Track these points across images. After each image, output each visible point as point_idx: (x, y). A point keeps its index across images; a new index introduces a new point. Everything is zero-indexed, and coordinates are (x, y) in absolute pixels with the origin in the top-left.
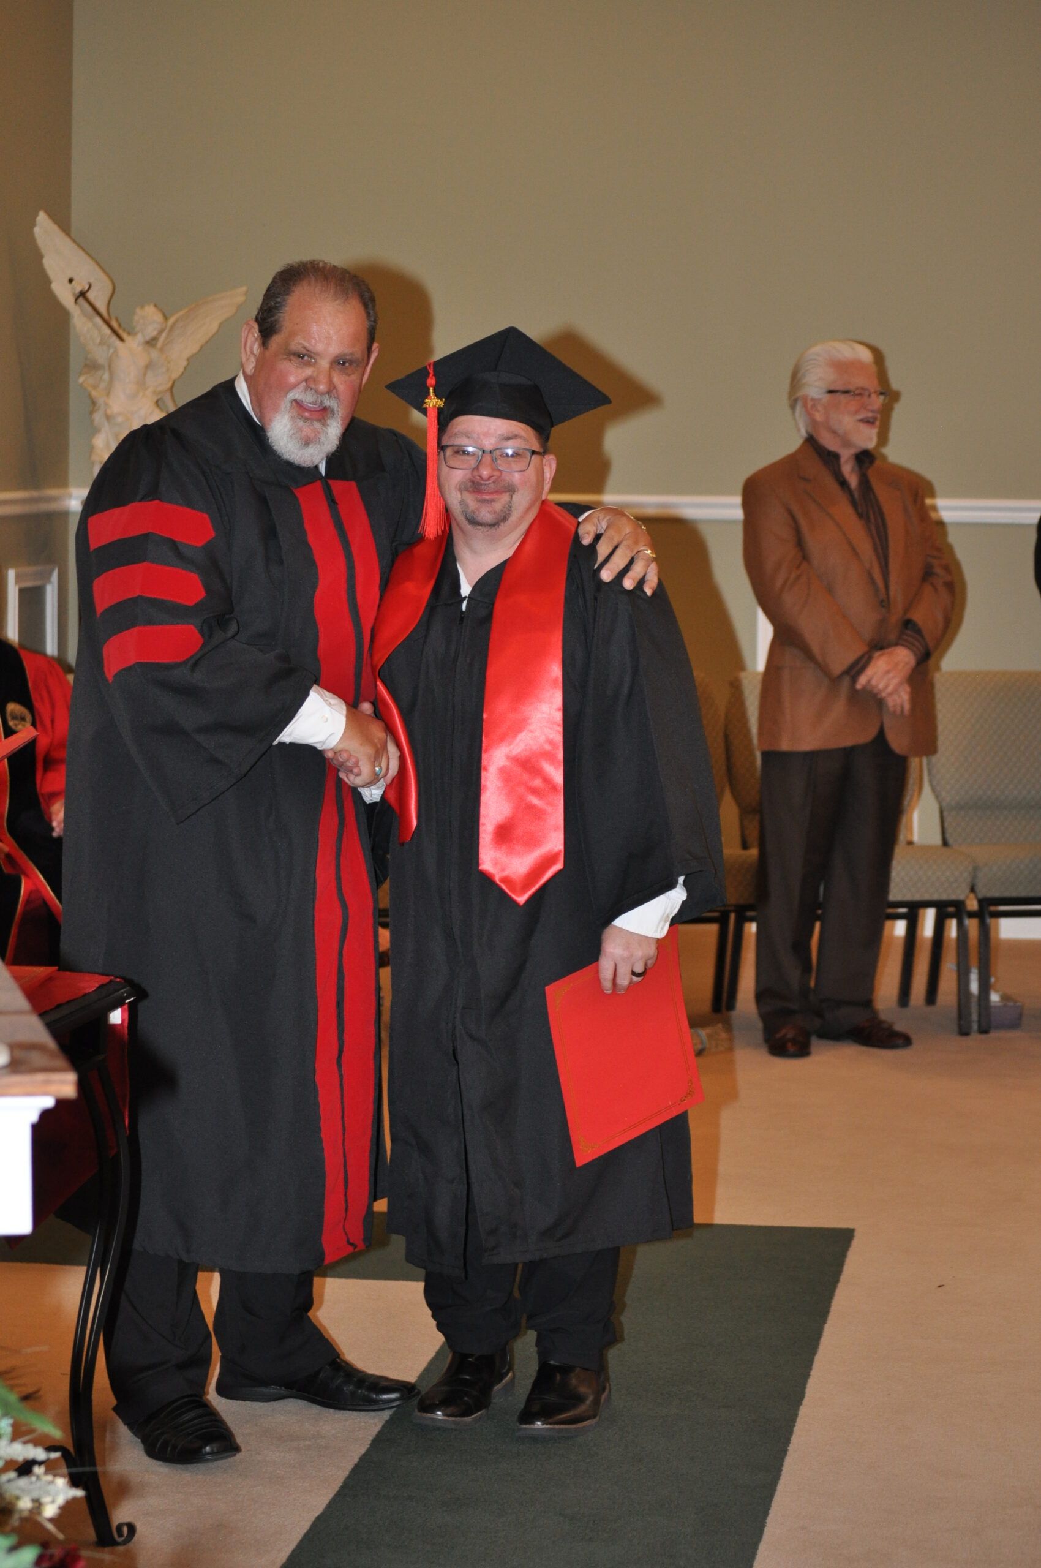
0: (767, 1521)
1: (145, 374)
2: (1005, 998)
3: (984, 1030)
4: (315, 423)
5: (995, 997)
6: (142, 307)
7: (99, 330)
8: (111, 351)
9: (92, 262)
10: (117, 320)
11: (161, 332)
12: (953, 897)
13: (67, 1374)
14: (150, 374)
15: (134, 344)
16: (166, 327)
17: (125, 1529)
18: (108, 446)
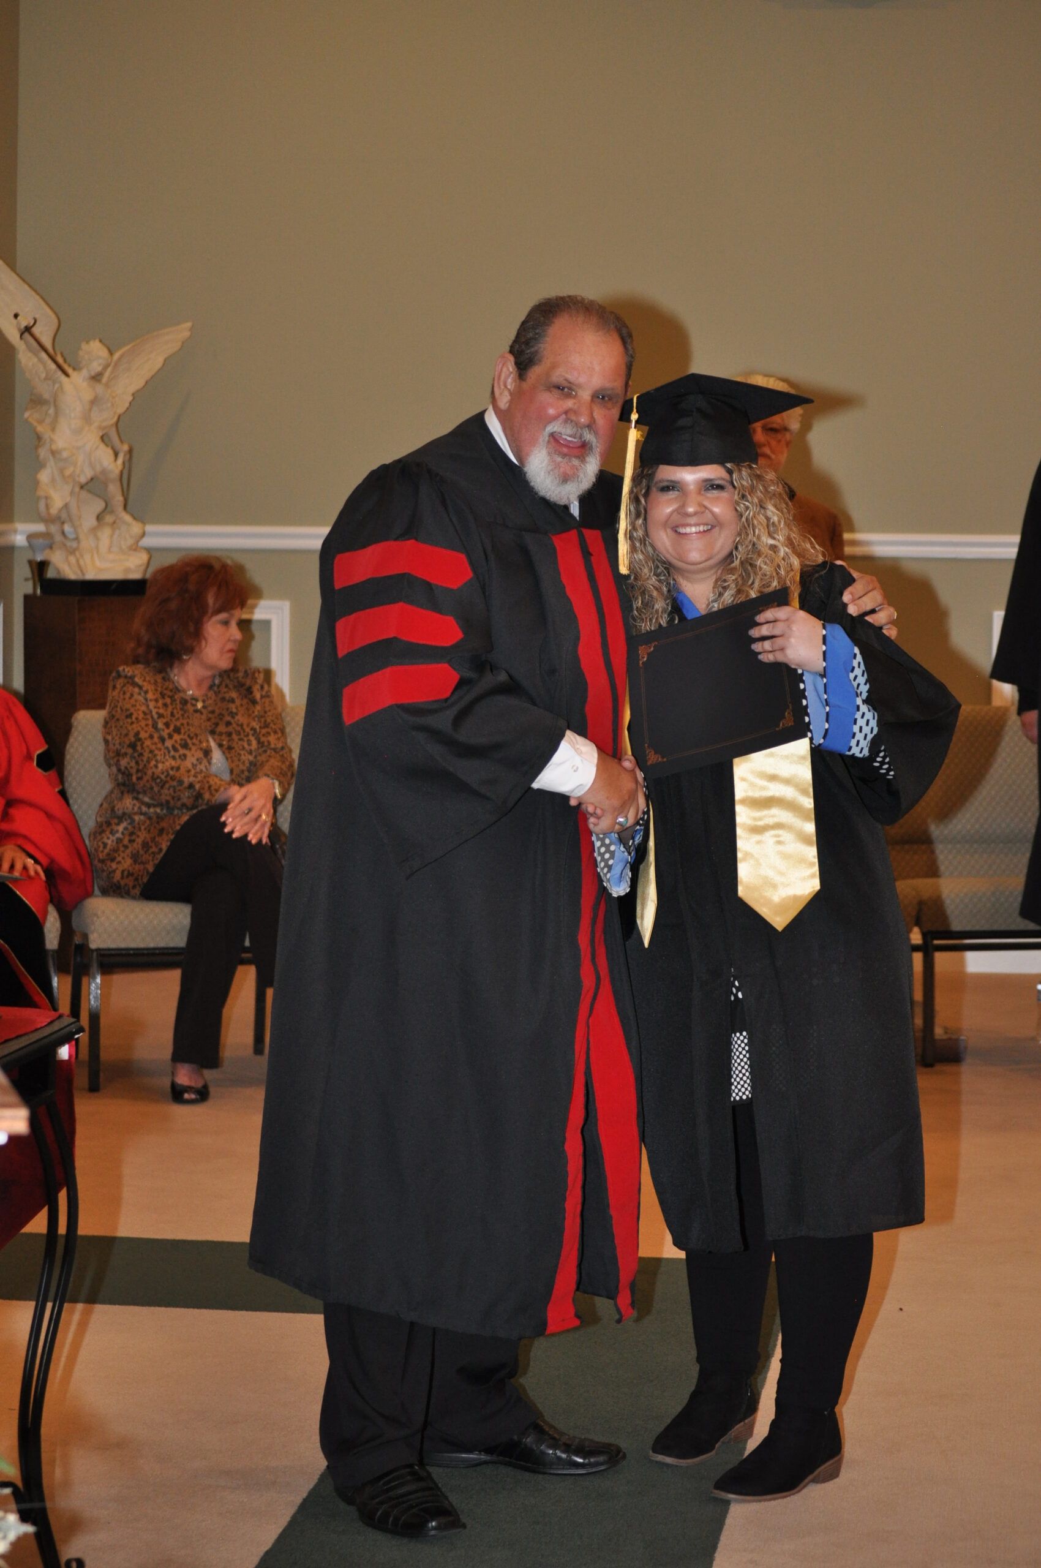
1: (90, 410)
3: (928, 1064)
4: (573, 459)
6: (88, 342)
7: (44, 364)
9: (38, 297)
10: (62, 355)
11: (106, 367)
14: (95, 408)
15: (79, 379)
16: (111, 362)
18: (53, 480)
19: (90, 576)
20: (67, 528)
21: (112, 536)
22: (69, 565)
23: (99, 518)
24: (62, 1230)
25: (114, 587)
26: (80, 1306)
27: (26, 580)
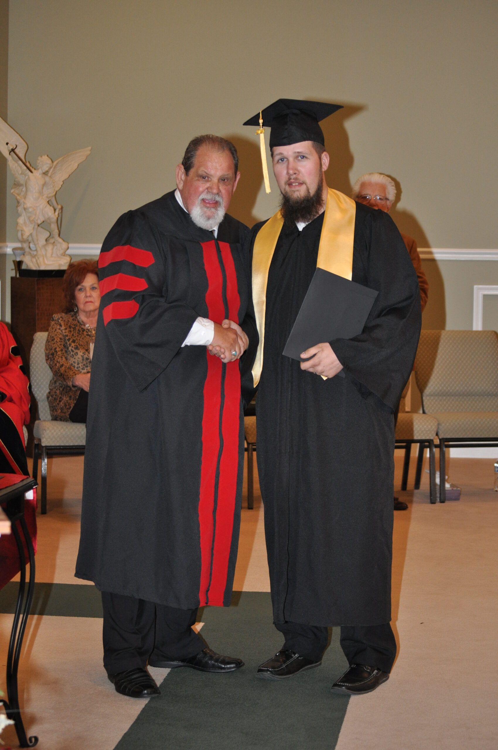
0: (339, 735)
1: (43, 189)
2: (452, 486)
3: (442, 501)
4: (212, 209)
5: (447, 486)
6: (41, 156)
7: (21, 168)
8: (27, 177)
9: (18, 135)
10: (29, 162)
11: (50, 168)
12: (428, 438)
13: (5, 666)
14: (45, 188)
15: (37, 174)
16: (53, 166)
17: (33, 740)
18: (25, 223)
19: (43, 268)
20: (32, 245)
21: (53, 249)
22: (32, 262)
23: (46, 240)
24: (27, 580)
25: (54, 273)
26: (36, 616)
27: (12, 270)
